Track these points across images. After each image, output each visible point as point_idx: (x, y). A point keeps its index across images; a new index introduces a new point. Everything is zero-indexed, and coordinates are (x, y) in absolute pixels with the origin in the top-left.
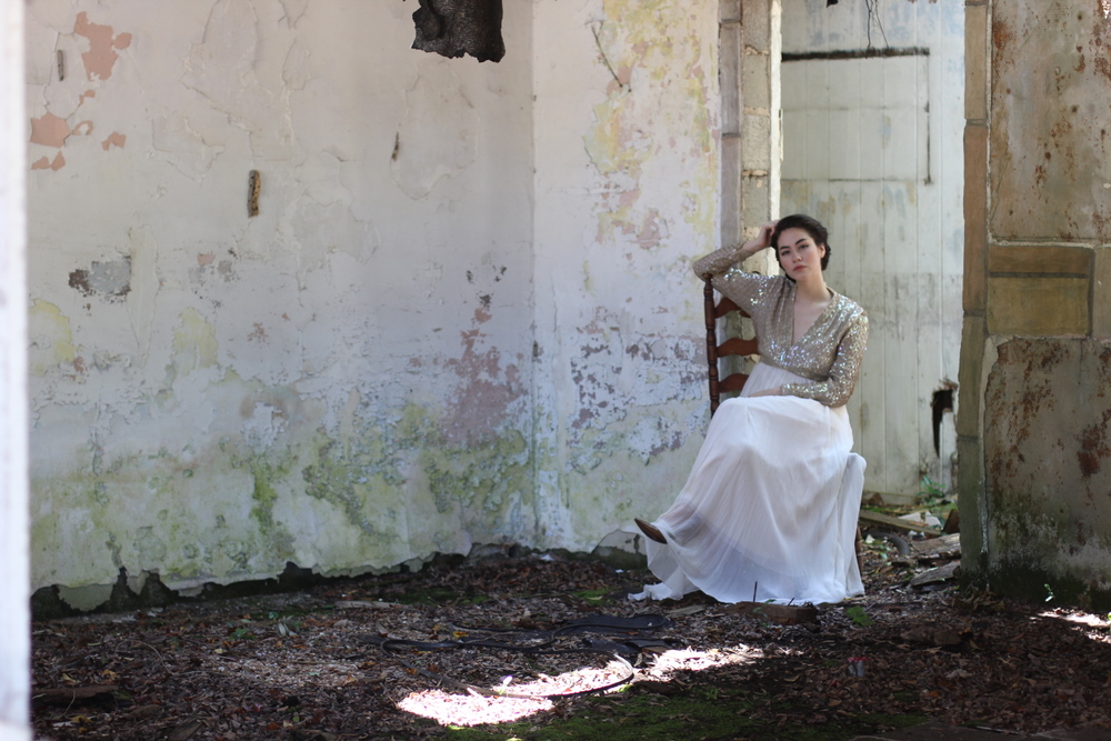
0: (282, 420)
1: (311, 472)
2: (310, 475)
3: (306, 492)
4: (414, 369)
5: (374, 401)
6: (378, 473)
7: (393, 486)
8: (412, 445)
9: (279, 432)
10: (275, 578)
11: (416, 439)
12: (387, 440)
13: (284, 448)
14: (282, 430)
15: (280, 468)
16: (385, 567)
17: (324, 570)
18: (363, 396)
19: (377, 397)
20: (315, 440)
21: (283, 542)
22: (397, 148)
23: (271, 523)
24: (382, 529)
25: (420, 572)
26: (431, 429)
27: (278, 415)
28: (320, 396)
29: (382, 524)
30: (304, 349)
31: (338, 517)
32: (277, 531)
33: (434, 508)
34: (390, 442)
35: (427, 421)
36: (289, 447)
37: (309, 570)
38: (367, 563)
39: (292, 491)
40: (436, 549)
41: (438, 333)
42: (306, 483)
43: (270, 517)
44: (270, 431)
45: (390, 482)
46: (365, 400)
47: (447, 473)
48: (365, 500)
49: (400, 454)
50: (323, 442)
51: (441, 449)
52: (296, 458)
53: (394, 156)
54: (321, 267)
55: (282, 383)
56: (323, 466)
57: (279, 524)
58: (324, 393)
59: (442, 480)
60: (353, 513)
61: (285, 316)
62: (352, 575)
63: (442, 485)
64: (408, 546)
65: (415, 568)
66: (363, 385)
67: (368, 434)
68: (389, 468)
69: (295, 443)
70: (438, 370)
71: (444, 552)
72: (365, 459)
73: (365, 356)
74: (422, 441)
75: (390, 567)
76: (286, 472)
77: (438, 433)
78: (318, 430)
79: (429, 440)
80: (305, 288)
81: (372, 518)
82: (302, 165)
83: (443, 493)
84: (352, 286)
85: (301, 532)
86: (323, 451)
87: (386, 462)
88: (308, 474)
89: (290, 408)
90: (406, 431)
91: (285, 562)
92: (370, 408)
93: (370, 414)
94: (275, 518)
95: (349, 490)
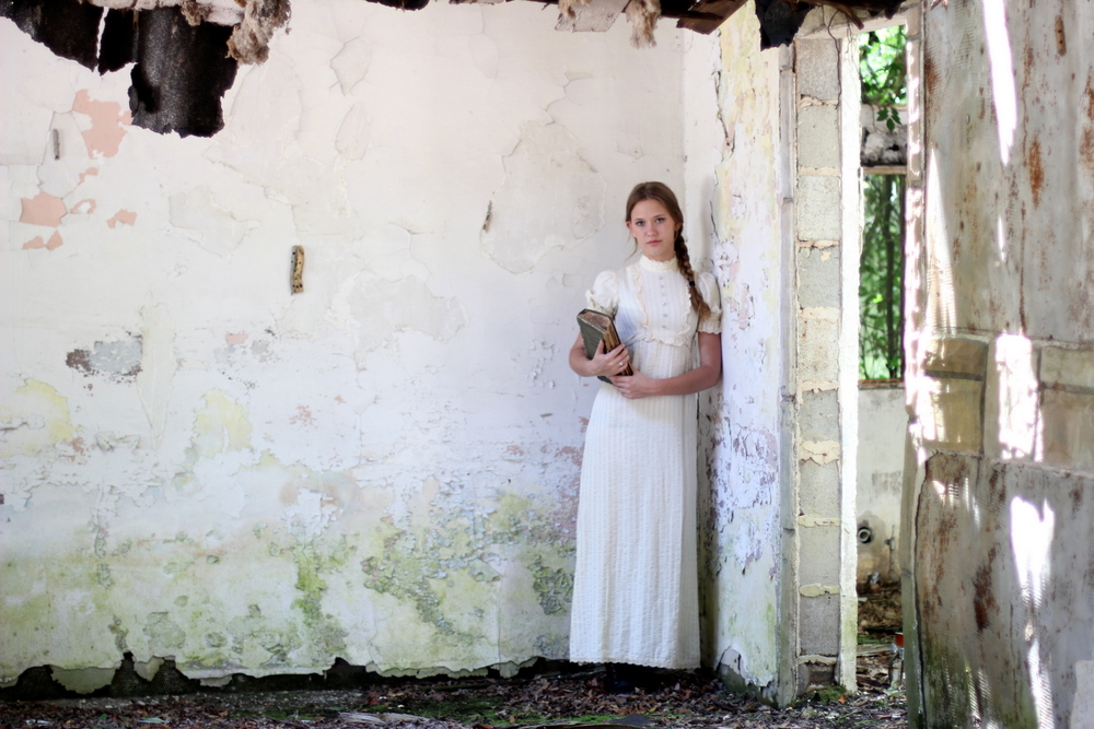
0: (334, 508)
1: (373, 563)
2: (371, 567)
3: (365, 585)
4: (513, 457)
5: (459, 491)
6: (464, 568)
7: (483, 583)
8: (510, 539)
9: (330, 520)
10: (321, 674)
11: (517, 533)
12: (475, 533)
13: (338, 537)
14: (334, 518)
15: (332, 558)
16: (463, 670)
17: (382, 668)
18: (442, 485)
19: (461, 487)
20: (378, 529)
21: (334, 635)
22: (488, 218)
23: (319, 615)
24: (465, 629)
25: (513, 678)
26: (537, 523)
27: (329, 502)
28: (384, 483)
29: (464, 623)
30: (362, 434)
31: (407, 611)
32: (326, 624)
33: (540, 609)
34: (480, 536)
35: (531, 514)
36: (344, 536)
37: (363, 668)
38: (441, 664)
39: (348, 583)
40: (540, 654)
41: (547, 419)
42: (366, 576)
43: (318, 609)
44: (319, 519)
45: (480, 577)
46: (446, 489)
47: (559, 571)
48: (445, 596)
49: (495, 548)
50: (388, 532)
51: (552, 544)
52: (353, 548)
53: (485, 227)
54: (386, 347)
55: (334, 469)
56: (388, 558)
57: (329, 617)
58: (390, 481)
59: (552, 578)
60: (427, 609)
61: (339, 399)
62: (420, 677)
63: (551, 584)
64: (497, 649)
65: (506, 673)
66: (443, 473)
67: (450, 525)
68: (478, 563)
69: (352, 532)
70: (548, 459)
71: (549, 657)
72: (445, 553)
73: (445, 442)
74: (524, 537)
75: (471, 670)
76: (340, 563)
77: (548, 528)
78: (382, 519)
79: (535, 535)
80: (365, 369)
81: (449, 616)
82: (361, 238)
83: (551, 594)
84: (427, 366)
85: (356, 627)
86: (389, 543)
87: (474, 557)
88: (369, 566)
89: (345, 495)
90: (502, 524)
91: (334, 657)
92: (452, 498)
93: (453, 505)
94: (325, 610)
95: (423, 584)
